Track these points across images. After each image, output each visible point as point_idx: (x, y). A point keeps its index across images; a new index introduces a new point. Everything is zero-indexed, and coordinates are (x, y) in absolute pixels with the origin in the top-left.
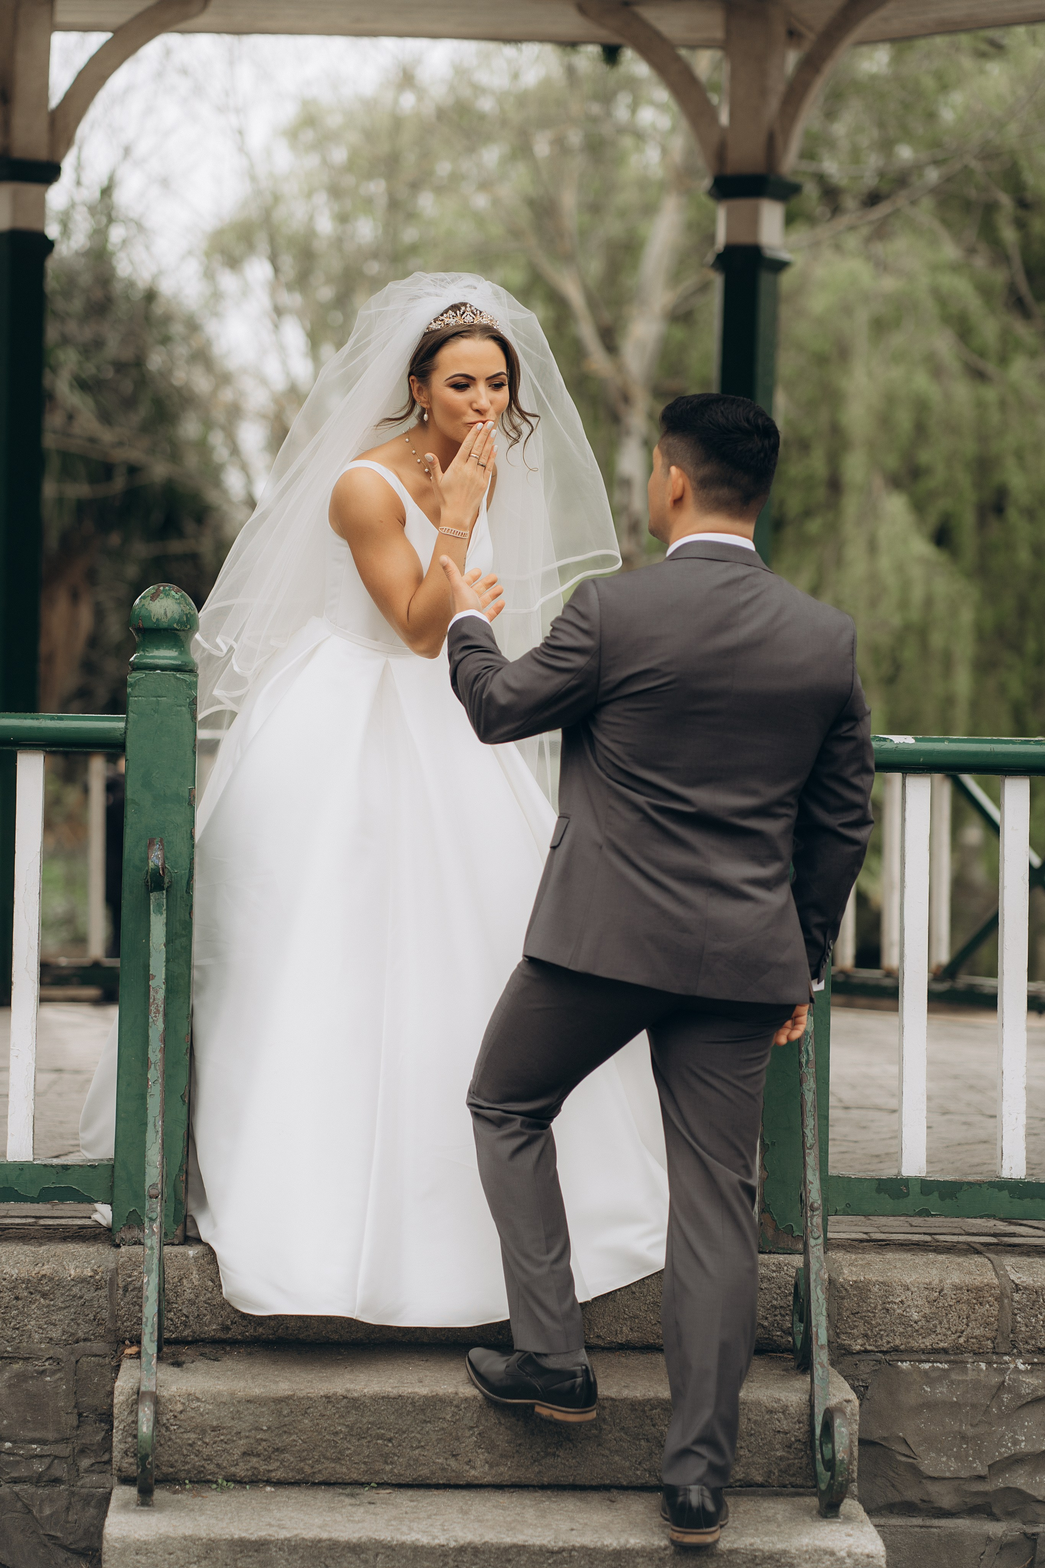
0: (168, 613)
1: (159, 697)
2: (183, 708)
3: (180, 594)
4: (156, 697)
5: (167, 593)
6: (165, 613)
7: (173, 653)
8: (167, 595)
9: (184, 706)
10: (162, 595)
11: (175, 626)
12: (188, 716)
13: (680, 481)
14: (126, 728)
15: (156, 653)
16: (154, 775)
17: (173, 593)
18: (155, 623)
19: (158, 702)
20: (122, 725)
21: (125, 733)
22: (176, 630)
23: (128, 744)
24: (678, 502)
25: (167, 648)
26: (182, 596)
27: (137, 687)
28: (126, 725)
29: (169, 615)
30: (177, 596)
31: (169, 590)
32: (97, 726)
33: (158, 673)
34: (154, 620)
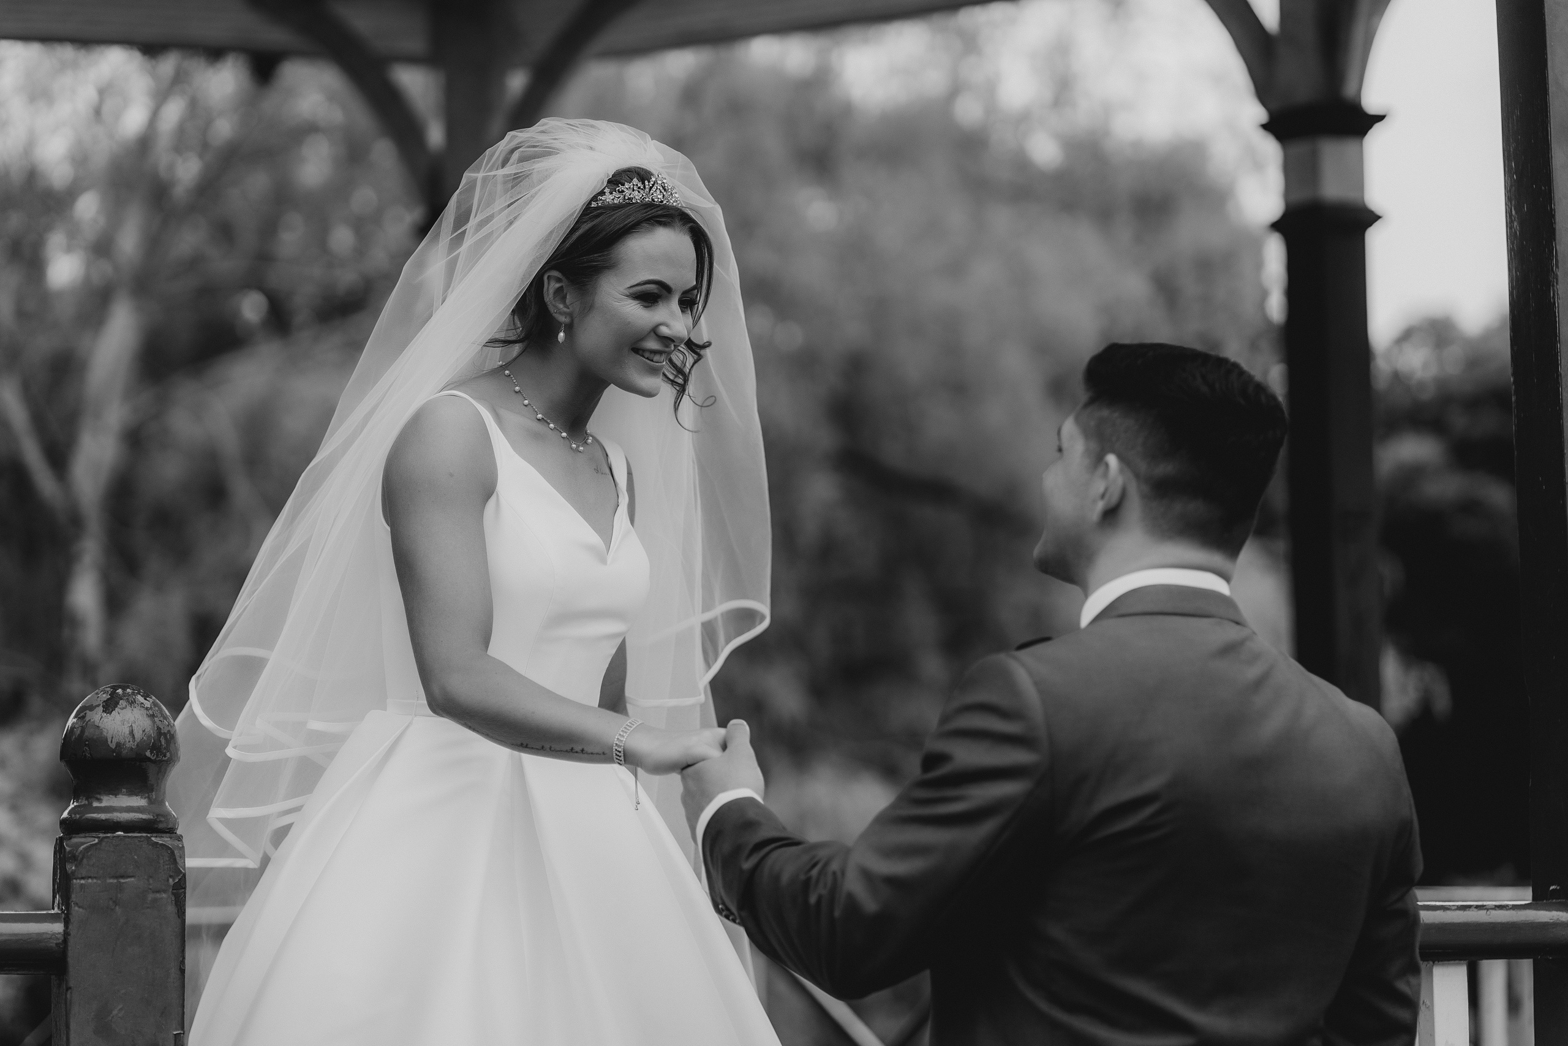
0: (135, 732)
1: (122, 877)
2: (164, 895)
3: (151, 700)
4: (116, 877)
5: (131, 699)
6: (132, 733)
7: (138, 801)
8: (132, 703)
9: (165, 891)
10: (122, 703)
11: (148, 754)
12: (171, 909)
13: (1120, 481)
14: (66, 933)
15: (107, 801)
16: (115, 1012)
17: (140, 698)
18: (113, 751)
19: (120, 888)
20: (58, 927)
21: (65, 941)
22: (149, 759)
23: (71, 960)
24: (1111, 515)
25: (131, 793)
26: (155, 704)
27: (85, 861)
28: (66, 926)
29: (138, 735)
30: (148, 704)
31: (133, 693)
32: (16, 932)
33: (119, 836)
34: (113, 746)
